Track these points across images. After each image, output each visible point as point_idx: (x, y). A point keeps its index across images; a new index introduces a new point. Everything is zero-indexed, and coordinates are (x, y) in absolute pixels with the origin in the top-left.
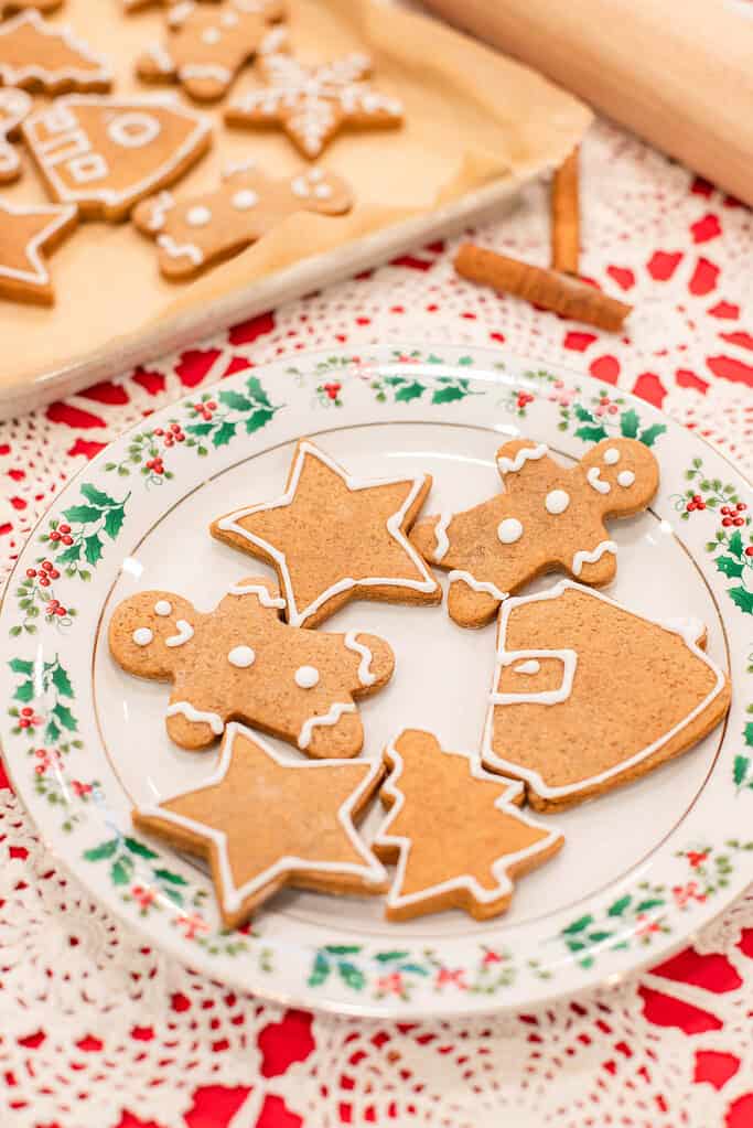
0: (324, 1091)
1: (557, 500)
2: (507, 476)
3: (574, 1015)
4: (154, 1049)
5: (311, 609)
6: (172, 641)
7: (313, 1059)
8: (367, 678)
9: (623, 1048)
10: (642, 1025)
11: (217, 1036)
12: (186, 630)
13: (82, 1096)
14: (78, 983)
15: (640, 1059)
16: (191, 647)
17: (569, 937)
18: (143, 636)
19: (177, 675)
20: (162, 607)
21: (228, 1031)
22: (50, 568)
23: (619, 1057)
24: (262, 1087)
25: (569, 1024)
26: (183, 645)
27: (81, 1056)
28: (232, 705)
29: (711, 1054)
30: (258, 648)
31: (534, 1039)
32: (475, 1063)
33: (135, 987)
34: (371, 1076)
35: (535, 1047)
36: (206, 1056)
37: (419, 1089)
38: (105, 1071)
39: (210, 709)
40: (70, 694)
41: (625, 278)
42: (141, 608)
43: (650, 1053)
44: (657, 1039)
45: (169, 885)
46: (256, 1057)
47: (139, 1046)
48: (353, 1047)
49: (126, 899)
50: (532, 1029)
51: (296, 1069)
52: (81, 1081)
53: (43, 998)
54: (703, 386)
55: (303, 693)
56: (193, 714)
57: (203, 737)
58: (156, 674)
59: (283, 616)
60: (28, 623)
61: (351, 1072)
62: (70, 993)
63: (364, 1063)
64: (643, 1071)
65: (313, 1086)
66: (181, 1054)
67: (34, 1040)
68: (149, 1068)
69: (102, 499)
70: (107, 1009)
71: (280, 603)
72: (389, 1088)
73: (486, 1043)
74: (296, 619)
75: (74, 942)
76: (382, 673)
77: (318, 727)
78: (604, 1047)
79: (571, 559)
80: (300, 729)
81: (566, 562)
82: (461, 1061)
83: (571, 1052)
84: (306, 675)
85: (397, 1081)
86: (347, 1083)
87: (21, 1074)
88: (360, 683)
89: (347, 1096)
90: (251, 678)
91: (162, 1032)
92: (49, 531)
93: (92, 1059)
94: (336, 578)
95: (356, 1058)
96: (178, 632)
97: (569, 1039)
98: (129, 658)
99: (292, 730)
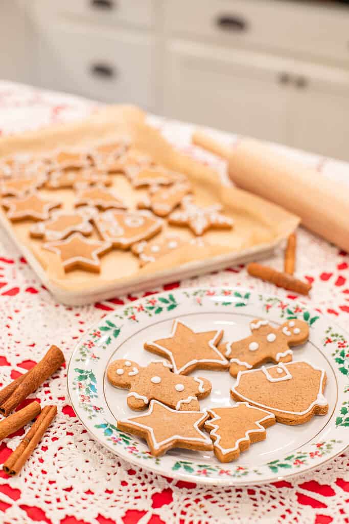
0: (175, 515)
1: (271, 337)
2: (253, 330)
3: (271, 499)
4: (113, 496)
5: (182, 369)
6: (131, 374)
7: (172, 504)
8: (202, 390)
9: (289, 511)
10: (296, 504)
11: (137, 494)
12: (136, 371)
13: (84, 508)
14: (87, 474)
15: (294, 514)
16: (137, 376)
17: (270, 465)
18: (120, 371)
19: (132, 385)
20: (128, 363)
21: (140, 493)
22: (92, 343)
23: (287, 514)
24: (152, 511)
25: (269, 501)
26: (134, 376)
27: (85, 496)
28: (151, 395)
29: (321, 516)
30: (162, 378)
31: (255, 505)
32: (232, 511)
33: (108, 477)
34: (193, 512)
35: (256, 508)
36: (132, 500)
37: (210, 517)
38: (94, 501)
39: (144, 395)
40: (95, 381)
41: (311, 280)
42: (121, 363)
43: (298, 513)
44: (301, 509)
45: (125, 439)
46: (151, 502)
47: (108, 495)
48: (187, 502)
49: (109, 440)
50: (255, 502)
51: (165, 507)
52: (84, 503)
53: (74, 477)
54: (337, 314)
55: (178, 393)
56: (137, 396)
57: (140, 404)
58: (124, 385)
59: (171, 370)
60: (83, 358)
61: (185, 510)
62: (84, 477)
63: (190, 507)
64: (295, 519)
65: (171, 513)
66: (123, 499)
67: (69, 489)
68: (111, 502)
69: (112, 325)
70: (97, 482)
71: (171, 366)
72: (200, 515)
73: (237, 505)
74: (177, 372)
75: (87, 462)
76: (208, 389)
77: (183, 403)
78: (281, 510)
79: (275, 355)
80: (176, 404)
81: (273, 357)
82: (227, 510)
83: (269, 511)
84: (179, 387)
85: (202, 514)
86: (183, 513)
87: (63, 499)
88: (199, 391)
89: (183, 517)
90: (159, 387)
91: (116, 491)
92: (93, 332)
93: (90, 496)
94: (191, 360)
95: (187, 506)
96: (133, 371)
97: (269, 506)
98: (114, 379)
99: (173, 404)
